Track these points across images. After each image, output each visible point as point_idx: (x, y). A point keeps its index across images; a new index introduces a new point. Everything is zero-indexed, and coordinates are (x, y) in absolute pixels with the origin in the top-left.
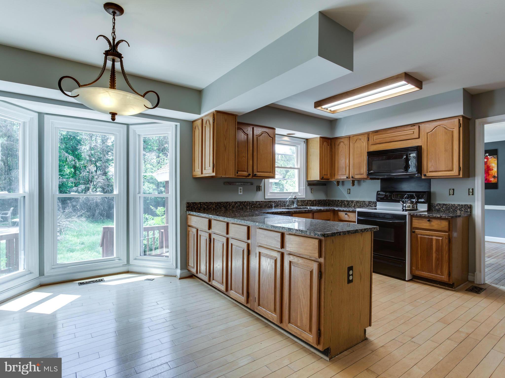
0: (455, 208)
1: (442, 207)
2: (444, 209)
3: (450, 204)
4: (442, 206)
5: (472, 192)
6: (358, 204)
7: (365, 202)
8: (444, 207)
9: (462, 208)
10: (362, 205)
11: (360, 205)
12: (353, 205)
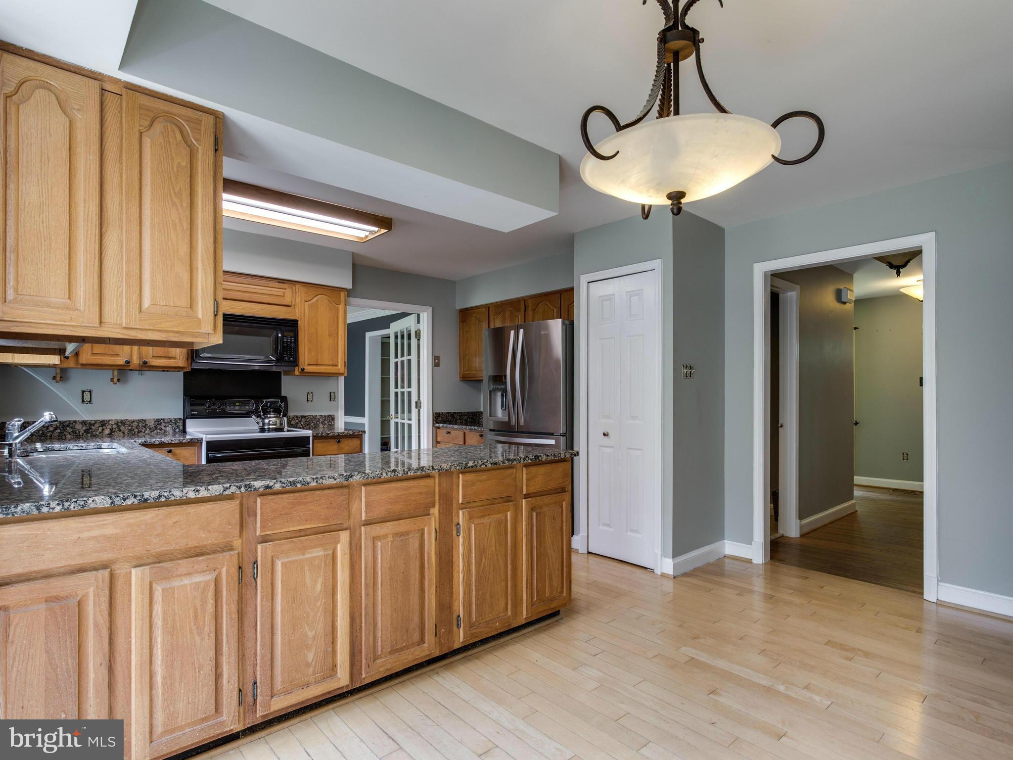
0: (317, 421)
1: (301, 421)
2: (302, 423)
3: (310, 416)
4: (300, 419)
5: (332, 397)
6: (122, 428)
7: (145, 421)
8: (303, 420)
9: (325, 420)
10: (136, 430)
11: (130, 430)
12: (107, 431)
